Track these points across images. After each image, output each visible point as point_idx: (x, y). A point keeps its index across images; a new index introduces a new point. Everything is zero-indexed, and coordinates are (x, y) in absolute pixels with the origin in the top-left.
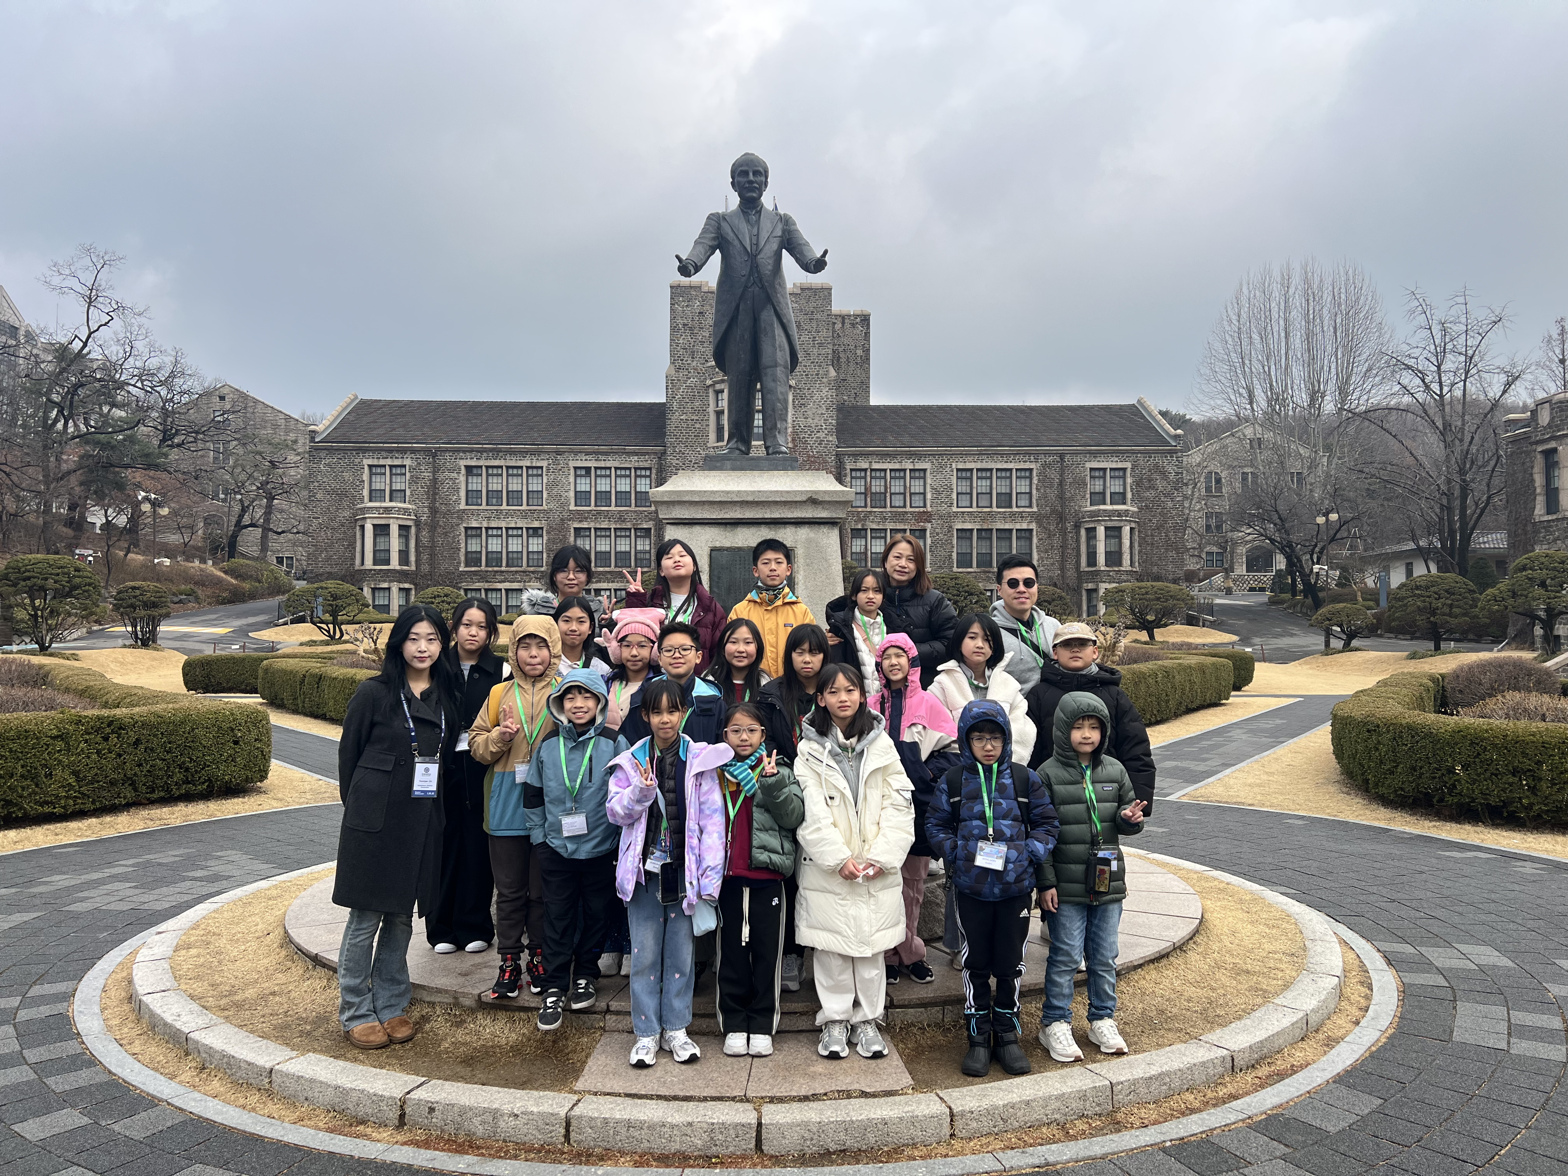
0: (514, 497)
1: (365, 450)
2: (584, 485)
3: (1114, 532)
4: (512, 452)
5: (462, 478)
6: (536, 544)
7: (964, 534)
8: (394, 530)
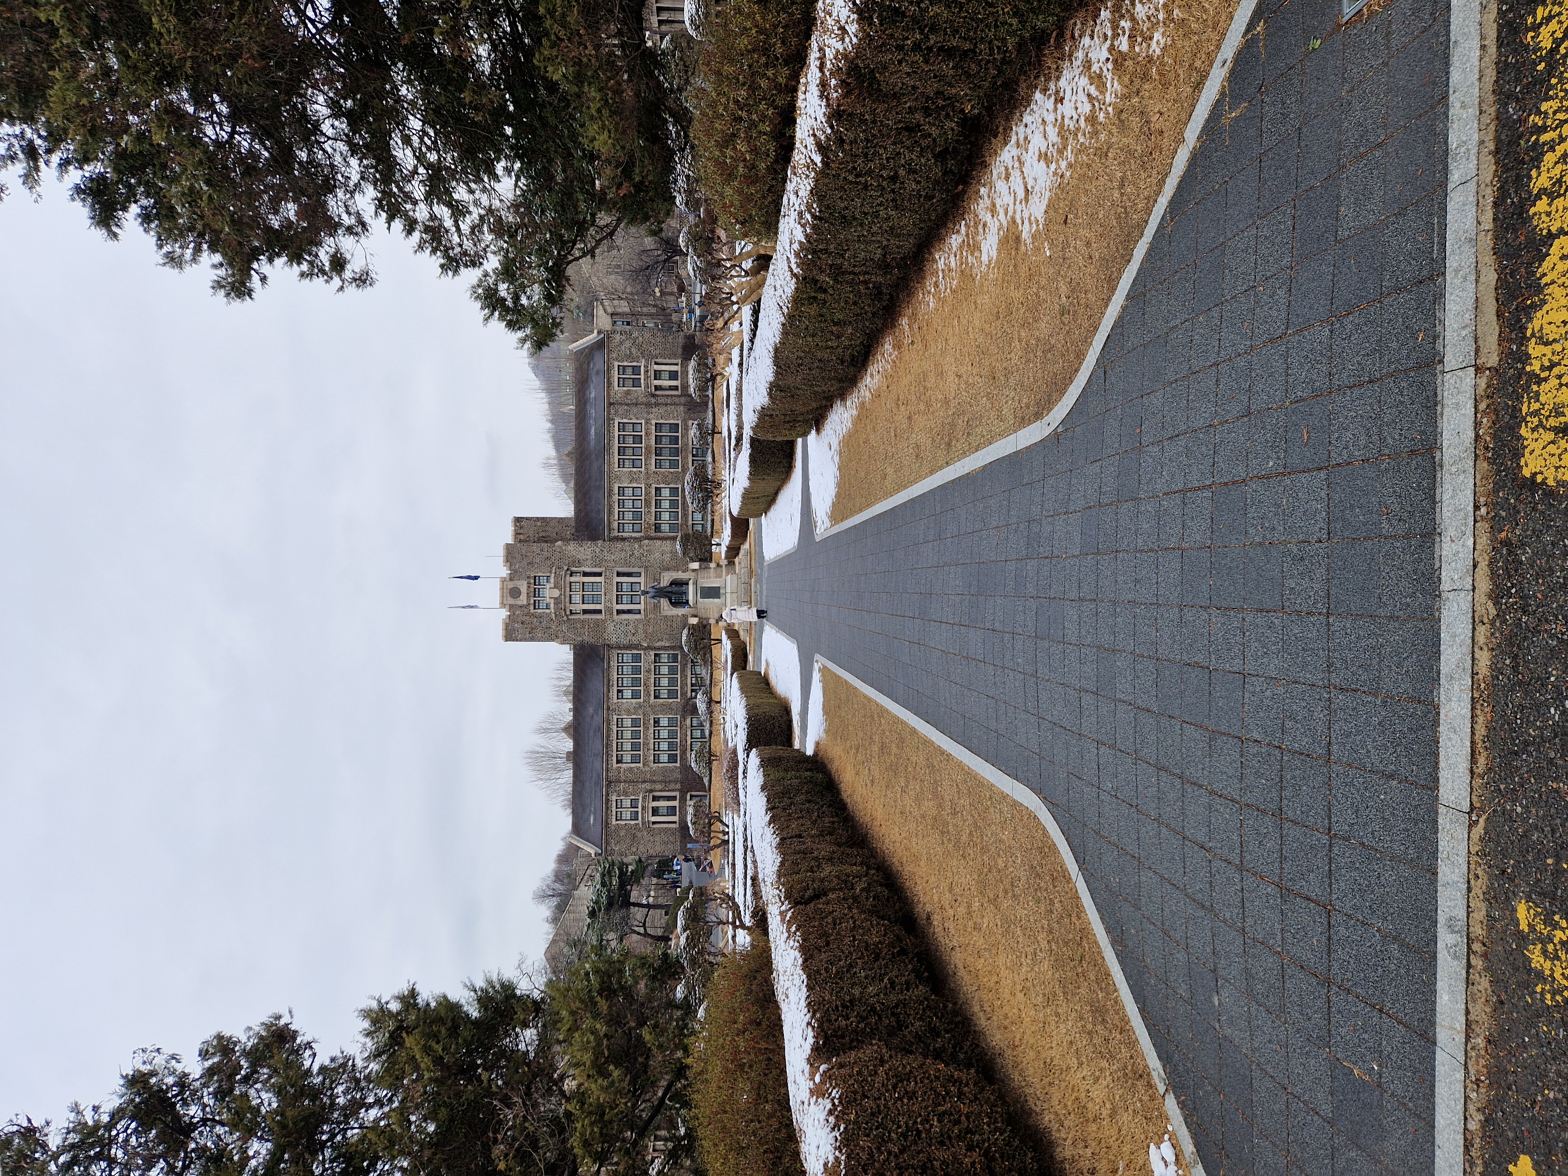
0: (635, 735)
1: (607, 823)
2: (628, 693)
3: (657, 375)
4: (608, 736)
5: (624, 765)
6: (664, 722)
7: (659, 464)
8: (656, 804)
